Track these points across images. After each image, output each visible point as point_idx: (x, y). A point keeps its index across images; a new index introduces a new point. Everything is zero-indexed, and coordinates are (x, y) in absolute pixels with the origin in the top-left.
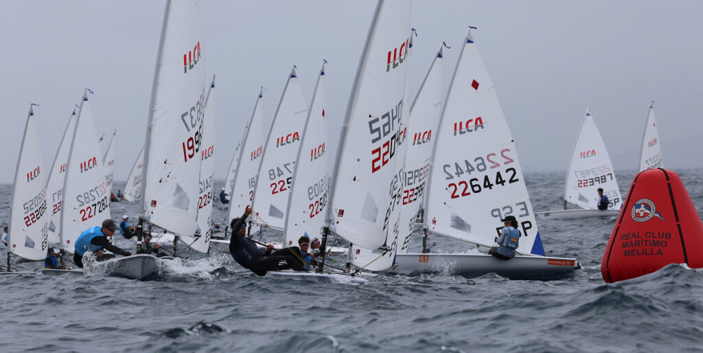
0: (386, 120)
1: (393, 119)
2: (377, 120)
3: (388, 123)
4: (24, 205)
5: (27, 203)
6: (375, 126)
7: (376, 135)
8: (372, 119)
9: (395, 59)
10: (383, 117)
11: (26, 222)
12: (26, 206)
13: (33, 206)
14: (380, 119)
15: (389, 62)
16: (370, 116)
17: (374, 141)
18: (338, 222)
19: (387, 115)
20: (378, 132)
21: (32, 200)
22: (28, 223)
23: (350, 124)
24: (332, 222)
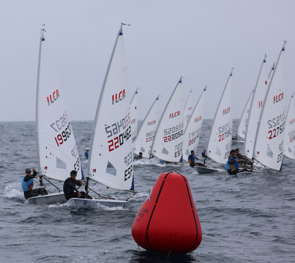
0: (114, 127)
1: (119, 127)
2: (109, 127)
3: (116, 128)
4: (165, 130)
5: (167, 130)
6: (108, 130)
7: (109, 134)
8: (106, 126)
9: (116, 99)
10: (113, 125)
11: (165, 140)
12: (166, 131)
13: (171, 132)
14: (111, 126)
15: (113, 100)
16: (105, 125)
17: (108, 137)
18: (93, 175)
19: (115, 124)
20: (110, 133)
21: (171, 129)
22: (166, 141)
23: (96, 129)
24: (90, 175)
